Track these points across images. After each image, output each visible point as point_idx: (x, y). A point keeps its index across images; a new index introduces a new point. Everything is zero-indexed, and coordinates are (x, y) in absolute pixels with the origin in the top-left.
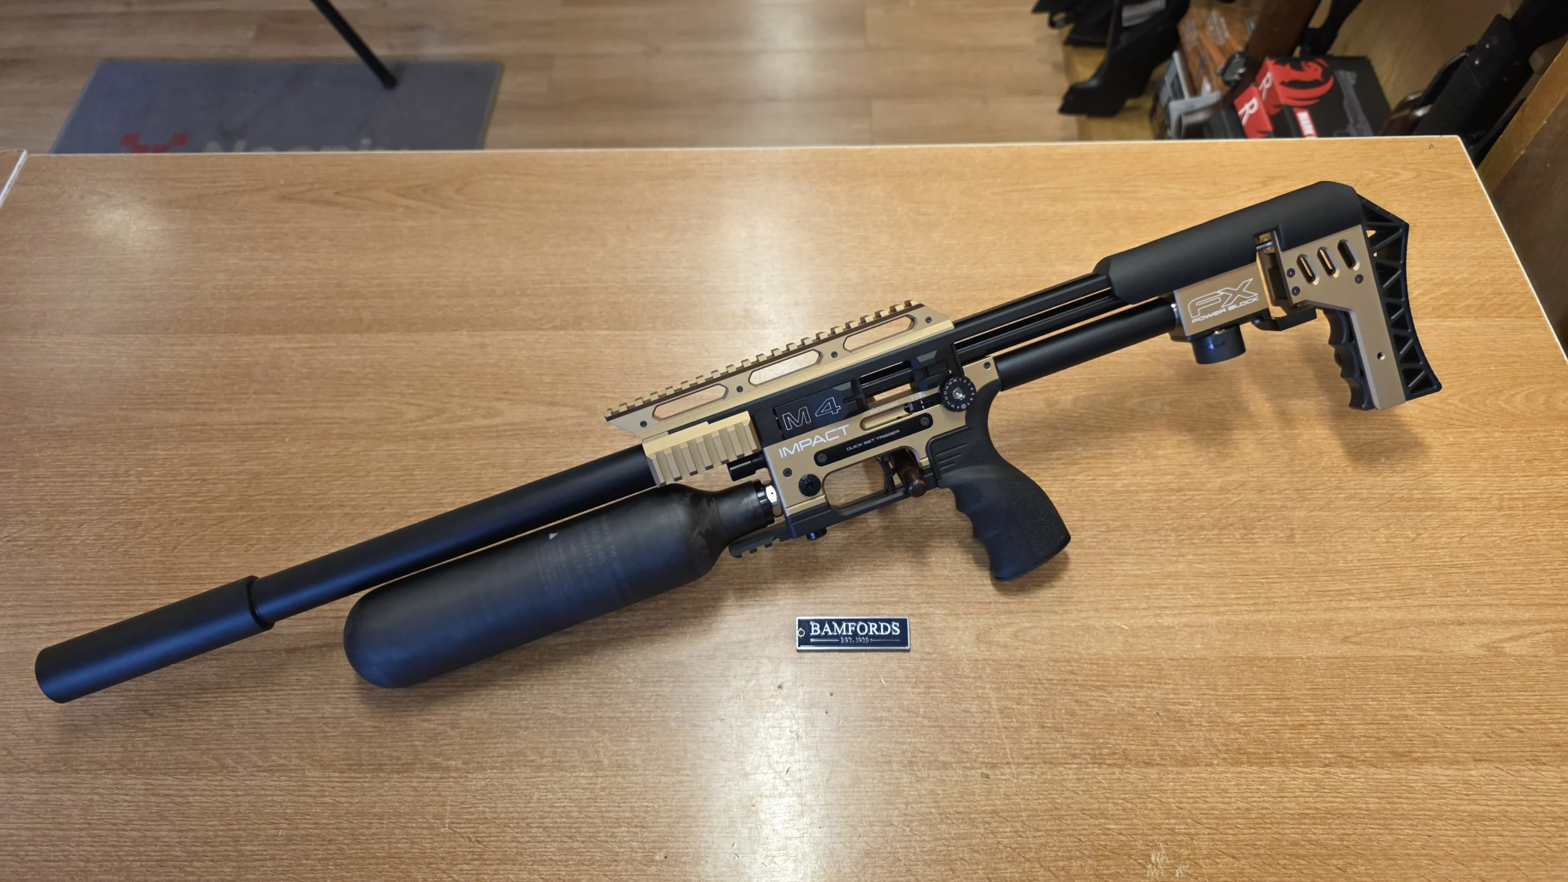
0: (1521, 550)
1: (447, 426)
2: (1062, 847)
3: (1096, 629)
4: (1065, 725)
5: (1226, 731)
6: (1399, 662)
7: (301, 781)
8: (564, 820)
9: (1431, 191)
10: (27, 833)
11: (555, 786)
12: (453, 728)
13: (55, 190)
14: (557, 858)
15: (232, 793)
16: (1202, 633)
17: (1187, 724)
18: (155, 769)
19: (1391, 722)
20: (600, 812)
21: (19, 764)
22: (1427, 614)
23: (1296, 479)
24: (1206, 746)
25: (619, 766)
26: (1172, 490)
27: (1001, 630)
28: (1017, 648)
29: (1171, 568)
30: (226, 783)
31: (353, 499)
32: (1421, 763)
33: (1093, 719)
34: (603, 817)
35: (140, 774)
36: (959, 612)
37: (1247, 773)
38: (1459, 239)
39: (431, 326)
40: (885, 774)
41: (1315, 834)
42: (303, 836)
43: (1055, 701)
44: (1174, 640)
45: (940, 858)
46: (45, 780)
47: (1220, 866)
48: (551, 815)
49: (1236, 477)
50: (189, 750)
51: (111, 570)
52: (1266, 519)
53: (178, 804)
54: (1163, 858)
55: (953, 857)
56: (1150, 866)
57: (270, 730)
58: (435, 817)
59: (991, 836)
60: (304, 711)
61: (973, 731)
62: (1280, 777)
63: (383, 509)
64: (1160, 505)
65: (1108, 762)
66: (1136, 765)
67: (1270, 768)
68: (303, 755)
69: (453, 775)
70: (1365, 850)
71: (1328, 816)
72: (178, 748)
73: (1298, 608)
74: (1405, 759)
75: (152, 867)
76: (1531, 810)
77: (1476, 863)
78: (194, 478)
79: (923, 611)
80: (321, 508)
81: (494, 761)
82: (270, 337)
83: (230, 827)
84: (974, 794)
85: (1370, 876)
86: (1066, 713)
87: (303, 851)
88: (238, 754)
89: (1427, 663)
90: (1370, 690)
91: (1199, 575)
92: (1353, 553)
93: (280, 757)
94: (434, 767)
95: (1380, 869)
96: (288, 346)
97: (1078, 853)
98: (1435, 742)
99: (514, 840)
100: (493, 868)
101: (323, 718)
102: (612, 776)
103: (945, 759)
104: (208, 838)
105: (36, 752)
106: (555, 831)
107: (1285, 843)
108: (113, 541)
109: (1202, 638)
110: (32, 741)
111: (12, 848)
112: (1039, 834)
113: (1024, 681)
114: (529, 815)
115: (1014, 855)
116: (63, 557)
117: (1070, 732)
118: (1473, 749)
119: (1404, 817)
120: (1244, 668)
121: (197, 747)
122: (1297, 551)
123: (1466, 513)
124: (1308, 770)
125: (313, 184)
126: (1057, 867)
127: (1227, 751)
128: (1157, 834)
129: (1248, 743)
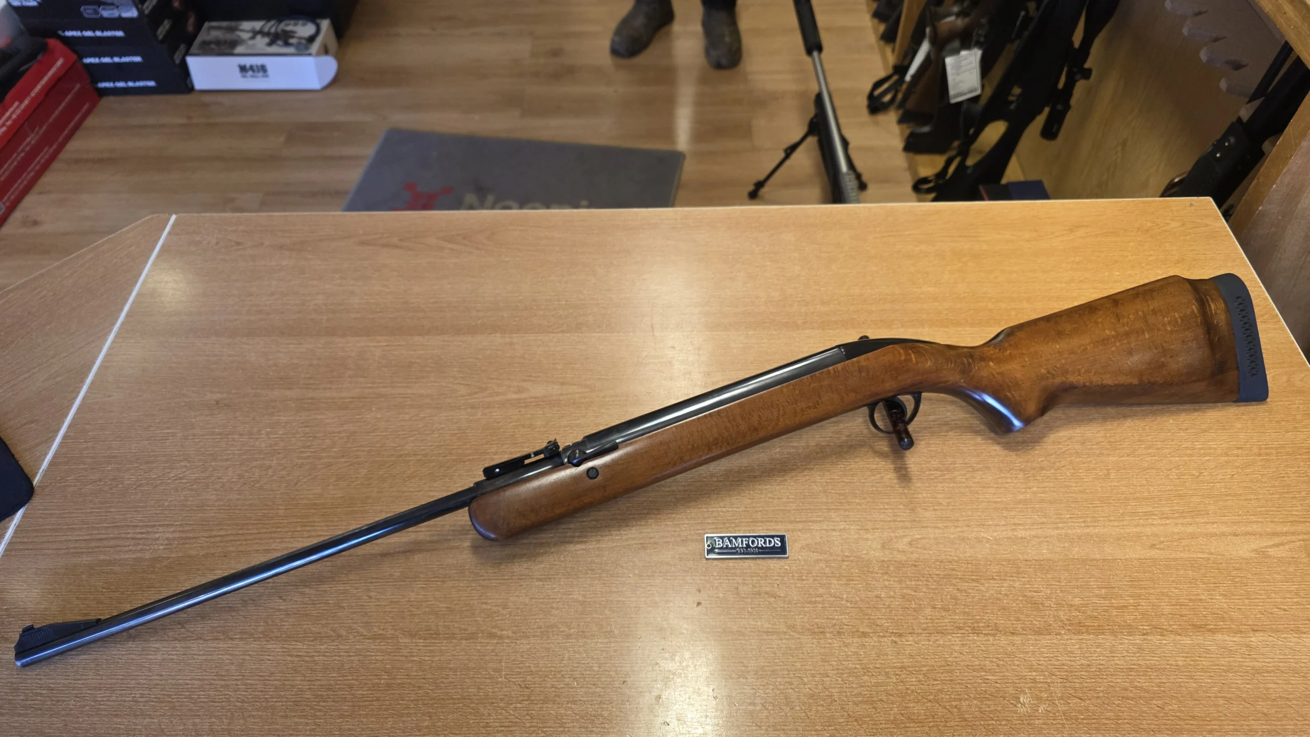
0: (1277, 483)
1: (490, 399)
2: (954, 692)
3: (968, 539)
4: (951, 606)
5: (1070, 610)
6: (1193, 562)
7: (396, 645)
8: (588, 672)
9: (1193, 235)
10: (198, 682)
11: (581, 649)
12: (504, 609)
13: (198, 239)
14: (585, 699)
15: (346, 654)
16: (1047, 542)
17: (1040, 606)
18: (289, 637)
19: (1191, 604)
20: (616, 667)
21: (190, 634)
22: (1211, 529)
23: (1108, 435)
24: (1054, 621)
25: (627, 635)
26: (1018, 442)
27: (900, 540)
28: (912, 553)
29: (1021, 497)
30: (342, 647)
31: (423, 450)
32: (1214, 633)
33: (971, 602)
34: (616, 671)
35: (278, 641)
36: (868, 527)
37: (1087, 640)
38: (1216, 268)
39: (473, 330)
40: (821, 641)
41: (1139, 682)
42: (399, 684)
43: (942, 589)
44: (1026, 547)
45: (865, 699)
46: (209, 645)
47: (1071, 705)
48: (579, 669)
50: (314, 624)
51: (251, 499)
52: (1088, 462)
53: (307, 662)
54: (1029, 699)
55: (875, 699)
56: (1019, 705)
57: (371, 610)
58: (495, 670)
59: (901, 684)
60: (396, 597)
61: (884, 611)
62: (1111, 643)
65: (984, 632)
66: (1005, 634)
67: (1103, 636)
68: (396, 627)
69: (507, 641)
70: (1176, 693)
71: (1148, 670)
72: (305, 622)
73: (1116, 524)
74: (1202, 630)
75: (290, 706)
77: (1260, 703)
78: (308, 435)
79: (842, 527)
80: (401, 456)
82: (358, 338)
83: (346, 678)
84: (887, 654)
85: (1181, 712)
86: (950, 599)
87: (399, 694)
88: (350, 627)
90: (1173, 581)
91: (1042, 501)
92: (1153, 486)
93: (379, 629)
94: (492, 636)
95: (1189, 707)
96: (371, 344)
97: (966, 696)
98: (1224, 618)
99: (553, 686)
100: (539, 706)
101: (409, 601)
102: (622, 642)
103: (864, 630)
104: (330, 685)
106: (582, 680)
107: (1118, 689)
108: (251, 479)
109: (1047, 545)
112: (936, 682)
113: (919, 575)
114: (563, 669)
115: (920, 698)
116: (216, 490)
117: (955, 611)
118: (1251, 623)
119: (1203, 670)
120: (1079, 566)
121: (321, 622)
122: (1113, 484)
123: (1235, 458)
124: (1131, 638)
125: (383, 233)
126: (951, 706)
127: (1070, 625)
128: (1023, 683)
129: (1086, 619)
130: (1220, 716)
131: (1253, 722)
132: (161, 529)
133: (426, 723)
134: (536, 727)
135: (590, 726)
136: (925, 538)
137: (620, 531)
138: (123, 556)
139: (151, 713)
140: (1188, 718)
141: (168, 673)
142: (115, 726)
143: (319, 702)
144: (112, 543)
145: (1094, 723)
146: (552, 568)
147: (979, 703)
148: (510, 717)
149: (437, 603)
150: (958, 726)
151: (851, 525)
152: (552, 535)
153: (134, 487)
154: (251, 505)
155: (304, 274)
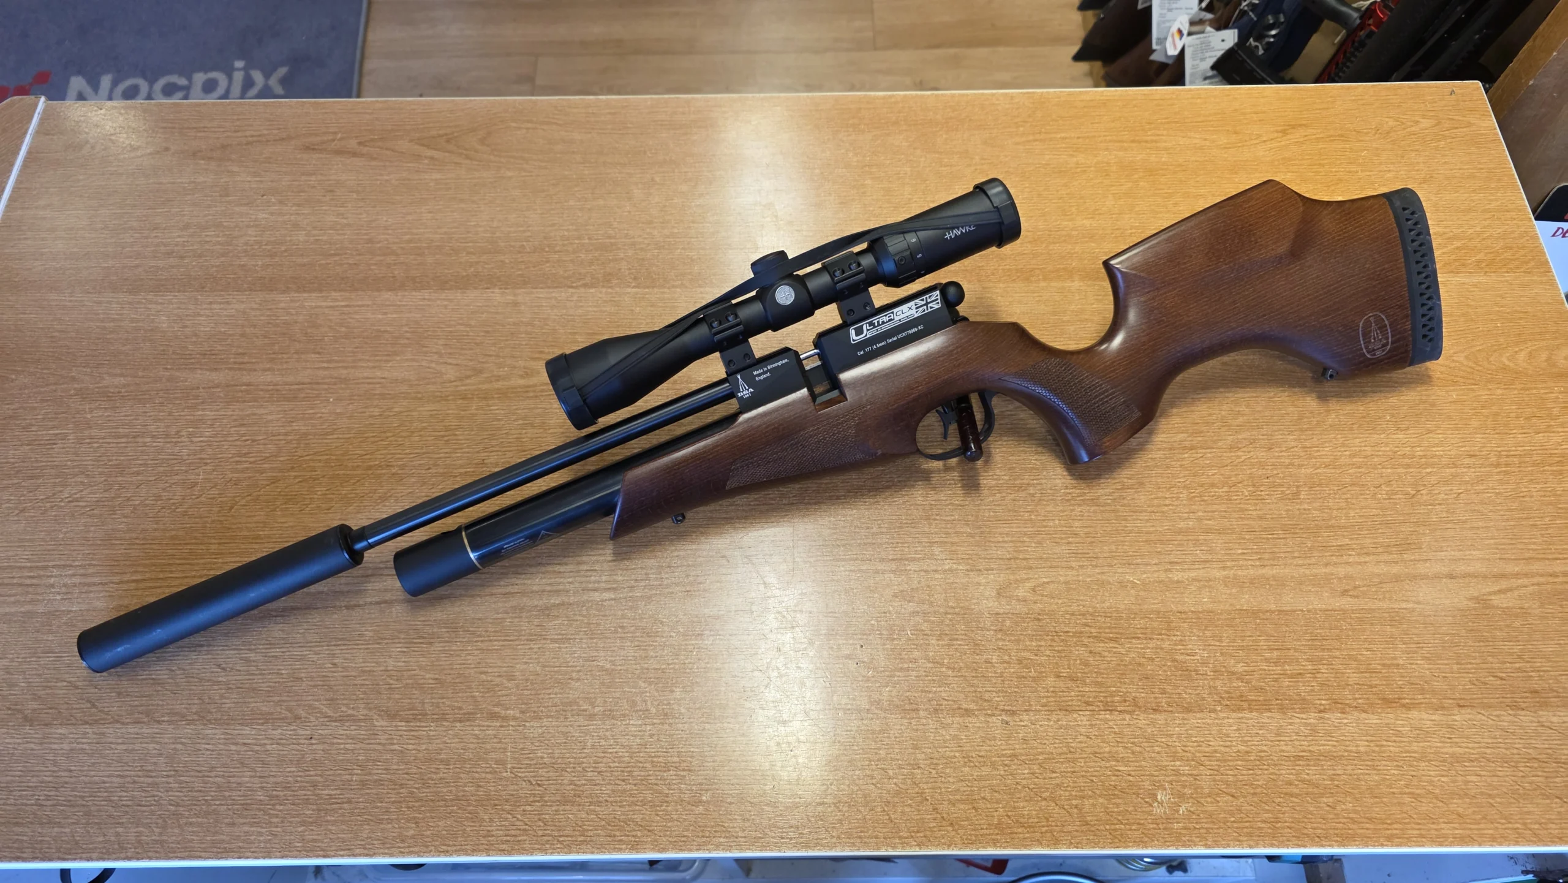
0: (1515, 506)
1: (486, 386)
2: (1076, 787)
3: (1109, 583)
4: (1080, 675)
5: (1230, 679)
6: (1393, 614)
7: (371, 730)
8: (617, 765)
9: (1449, 140)
10: (119, 780)
11: (607, 734)
12: (509, 680)
14: (612, 799)
15: (307, 742)
16: (1210, 587)
17: (1193, 673)
18: (232, 720)
19: (1384, 671)
20: (650, 757)
21: (104, 716)
22: (1422, 569)
23: (1304, 437)
24: (1210, 694)
25: (666, 715)
26: (1185, 448)
27: (1021, 585)
28: (1035, 603)
29: (1182, 525)
30: (301, 732)
32: (1409, 709)
33: (1106, 669)
34: (653, 762)
35: (219, 724)
36: (981, 567)
37: (1248, 719)
38: (1474, 191)
39: (463, 283)
40: (914, 722)
41: (1308, 774)
42: (376, 781)
43: (1071, 652)
44: (1182, 593)
45: (963, 797)
46: (130, 730)
47: (1220, 804)
48: (605, 760)
49: (1246, 435)
50: (263, 702)
51: (173, 530)
52: (1274, 476)
53: (257, 752)
54: (1168, 797)
55: (976, 797)
56: (1156, 804)
57: (337, 683)
58: (497, 762)
59: (1010, 777)
60: (368, 664)
61: (994, 681)
62: (1278, 723)
63: (429, 469)
64: (1173, 463)
65: (1119, 709)
66: (1145, 711)
67: (1269, 714)
68: (370, 706)
69: (511, 723)
70: (1353, 788)
71: (1322, 758)
72: (252, 700)
73: (1300, 562)
74: (1395, 705)
75: (238, 810)
76: (1508, 752)
77: (1455, 801)
78: (244, 438)
79: (947, 567)
80: (370, 468)
81: (549, 711)
82: (305, 295)
83: (308, 773)
84: (995, 738)
85: (1356, 812)
86: (1080, 664)
87: (377, 794)
88: (310, 706)
89: (1420, 615)
90: (1365, 640)
91: (1208, 531)
92: (1355, 509)
93: (349, 708)
94: (493, 716)
95: (1366, 806)
96: (324, 304)
97: (1090, 793)
98: (1423, 689)
99: (572, 783)
100: (554, 808)
101: (386, 670)
102: (659, 724)
103: (968, 707)
104: (288, 783)
106: (609, 775)
107: (1280, 783)
108: (172, 501)
109: (1210, 592)
112: (1054, 775)
113: (1042, 633)
114: (585, 760)
115: (1032, 794)
116: (125, 517)
117: (1085, 681)
118: (1458, 696)
119: (1390, 759)
120: (1247, 620)
121: (270, 699)
122: (1302, 507)
123: (1465, 470)
124: (1304, 716)
125: (335, 133)
126: (1071, 805)
127: (1230, 698)
128: (1163, 775)
129: (1250, 691)
130: (1405, 818)
131: (1443, 826)
132: (55, 572)
133: (412, 832)
134: (551, 836)
135: (618, 833)
136: (1053, 582)
138: (8, 610)
139: (62, 820)
141: (78, 768)
142: (16, 837)
143: (274, 805)
145: (1247, 828)
146: (571, 625)
147: (1106, 802)
148: (518, 823)
149: (422, 673)
150: (1077, 831)
151: (959, 563)
152: (570, 580)
153: (17, 512)
154: (172, 538)
155: (227, 196)
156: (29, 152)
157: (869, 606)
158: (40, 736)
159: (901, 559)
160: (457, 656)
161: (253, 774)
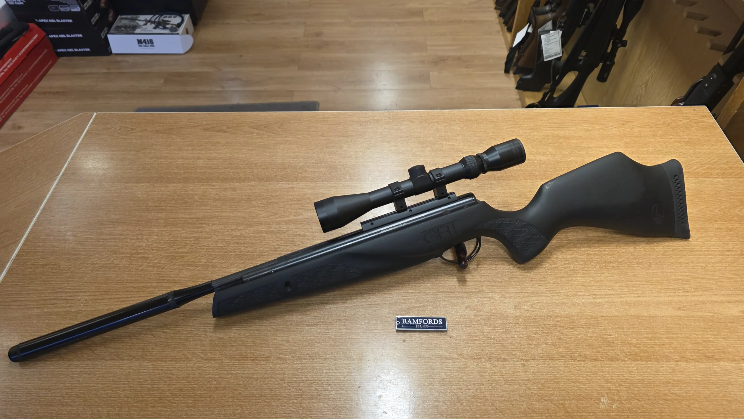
1: (279, 220)
2: (560, 395)
3: (567, 303)
4: (557, 343)
5: (630, 346)
6: (704, 318)
7: (221, 364)
8: (337, 381)
9: (696, 127)
10: (101, 385)
11: (333, 367)
12: (287, 343)
13: (109, 126)
14: (335, 397)
15: (191, 369)
16: (615, 305)
17: (612, 344)
18: (157, 359)
19: (703, 343)
20: (354, 378)
22: (714, 298)
24: (621, 353)
27: (525, 304)
28: (533, 311)
29: (598, 279)
30: (188, 365)
31: (240, 249)
32: (719, 361)
33: (570, 341)
35: (150, 361)
36: (506, 296)
37: (641, 364)
38: (711, 146)
39: (269, 180)
40: (479, 363)
41: (674, 390)
42: (223, 387)
43: (552, 333)
44: (602, 308)
45: (506, 399)
46: (109, 363)
47: (632, 404)
48: (332, 379)
50: (172, 351)
51: (136, 277)
53: (167, 373)
54: (606, 400)
55: (512, 399)
56: (601, 404)
57: (207, 343)
58: (281, 379)
59: (528, 390)
60: (221, 335)
61: (517, 346)
62: (656, 366)
65: (578, 359)
66: (591, 360)
67: (651, 362)
68: (222, 353)
69: (288, 362)
70: (697, 397)
71: (680, 383)
72: (167, 350)
73: (656, 295)
74: (711, 359)
75: (156, 400)
78: (171, 240)
79: (490, 296)
80: (226, 252)
82: (201, 184)
83: (191, 383)
84: (519, 372)
87: (223, 393)
88: (193, 353)
90: (692, 330)
91: (611, 281)
92: (679, 273)
93: (211, 354)
94: (279, 359)
95: (705, 406)
96: (209, 187)
97: (568, 398)
98: (724, 352)
99: (316, 389)
100: (307, 401)
101: (230, 338)
102: (358, 363)
103: (505, 357)
104: (181, 388)
105: (104, 351)
106: (334, 386)
107: (661, 394)
108: (137, 265)
109: (615, 308)
110: (103, 347)
111: (95, 392)
112: (550, 389)
113: (537, 325)
114: (322, 379)
115: (539, 398)
116: (115, 271)
117: (560, 347)
118: (742, 355)
119: (713, 383)
120: (635, 320)
121: (175, 350)
122: (654, 272)
123: (727, 257)
124: (668, 363)
125: (218, 124)
126: (559, 404)
127: (631, 355)
128: (602, 390)
129: (640, 352)
132: (82, 294)
133: (239, 411)
135: (338, 413)
136: (540, 303)
137: (357, 297)
138: (58, 310)
139: (72, 404)
140: (705, 412)
141: (83, 380)
143: (174, 398)
144: (52, 302)
145: (647, 415)
146: (316, 319)
147: (576, 402)
149: (246, 339)
150: (563, 416)
151: (496, 294)
152: (316, 299)
153: (67, 269)
154: (136, 280)
155: (170, 147)
156: (88, 131)
157: (454, 312)
158: (67, 365)
159: (469, 292)
160: (263, 332)
161: (165, 383)
